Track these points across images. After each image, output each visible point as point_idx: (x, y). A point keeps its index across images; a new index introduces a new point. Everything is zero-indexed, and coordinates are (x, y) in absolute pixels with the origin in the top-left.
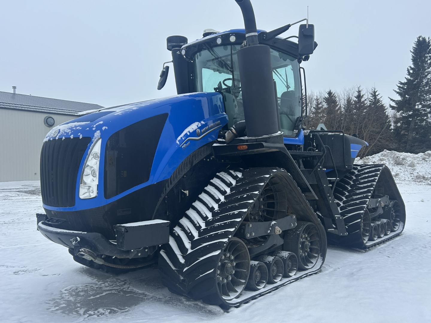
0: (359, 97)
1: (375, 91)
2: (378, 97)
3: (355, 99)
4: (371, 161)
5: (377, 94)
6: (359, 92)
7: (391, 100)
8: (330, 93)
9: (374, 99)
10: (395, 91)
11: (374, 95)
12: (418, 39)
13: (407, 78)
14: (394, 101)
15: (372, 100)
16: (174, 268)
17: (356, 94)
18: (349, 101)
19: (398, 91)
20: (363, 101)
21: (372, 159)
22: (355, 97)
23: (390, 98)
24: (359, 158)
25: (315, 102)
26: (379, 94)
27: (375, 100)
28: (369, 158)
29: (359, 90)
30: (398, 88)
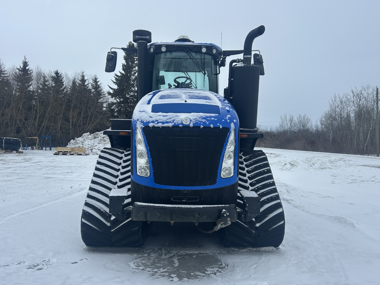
0: (83, 80)
1: (96, 78)
2: (98, 84)
3: (79, 82)
4: (100, 136)
5: (97, 80)
6: (83, 76)
7: (110, 87)
8: (57, 73)
9: (95, 84)
10: (113, 81)
11: (95, 81)
12: (129, 44)
13: (120, 72)
14: (111, 88)
15: (93, 85)
16: (247, 226)
17: (80, 78)
18: (74, 83)
19: (115, 81)
20: (86, 85)
21: (100, 135)
22: (80, 80)
23: (109, 86)
24: (89, 133)
25: (42, 80)
26: (99, 81)
27: (96, 86)
28: (98, 134)
29: (83, 75)
30: (115, 79)
